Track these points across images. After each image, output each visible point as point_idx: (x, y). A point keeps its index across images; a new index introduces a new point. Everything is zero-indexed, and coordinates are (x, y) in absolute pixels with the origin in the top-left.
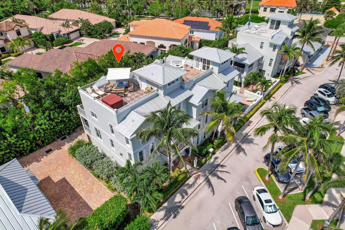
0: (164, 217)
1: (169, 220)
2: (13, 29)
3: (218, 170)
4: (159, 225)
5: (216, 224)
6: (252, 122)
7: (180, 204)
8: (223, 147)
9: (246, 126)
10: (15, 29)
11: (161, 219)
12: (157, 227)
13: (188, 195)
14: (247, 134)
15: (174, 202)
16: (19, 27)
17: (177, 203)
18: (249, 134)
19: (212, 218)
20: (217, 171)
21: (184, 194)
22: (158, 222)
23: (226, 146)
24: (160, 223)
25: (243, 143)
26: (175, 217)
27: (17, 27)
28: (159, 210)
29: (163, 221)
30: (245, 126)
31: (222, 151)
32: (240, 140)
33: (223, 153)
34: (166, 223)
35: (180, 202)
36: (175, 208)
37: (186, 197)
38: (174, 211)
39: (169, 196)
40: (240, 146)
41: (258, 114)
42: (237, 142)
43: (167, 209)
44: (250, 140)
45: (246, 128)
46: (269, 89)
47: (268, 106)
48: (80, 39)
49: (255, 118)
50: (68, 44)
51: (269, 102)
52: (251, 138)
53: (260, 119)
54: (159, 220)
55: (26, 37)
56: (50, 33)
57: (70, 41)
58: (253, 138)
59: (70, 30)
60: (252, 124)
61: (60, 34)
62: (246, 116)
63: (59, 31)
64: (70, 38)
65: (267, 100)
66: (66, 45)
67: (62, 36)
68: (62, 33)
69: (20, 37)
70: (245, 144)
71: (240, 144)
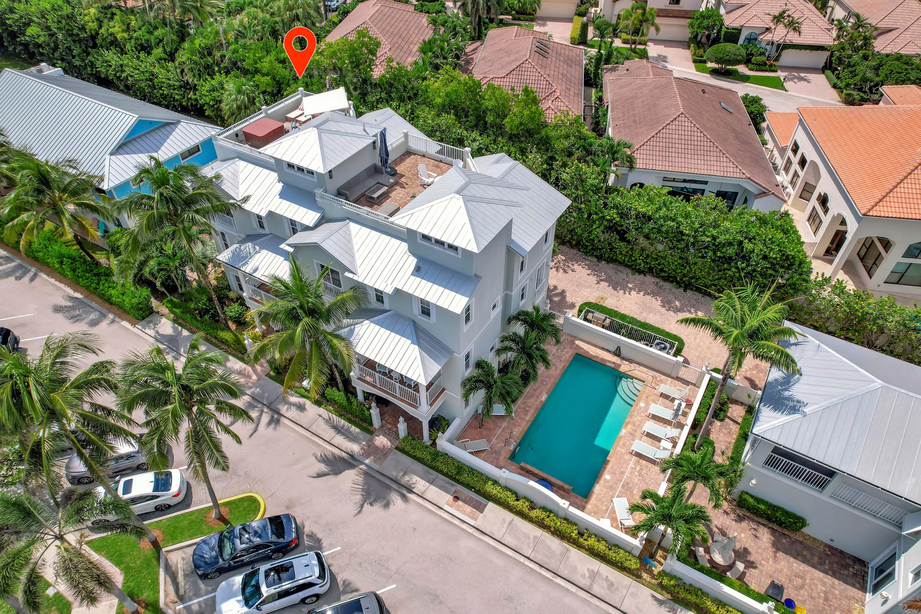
0: (160, 335)
3: (264, 414)
4: (147, 331)
6: (482, 511)
8: (343, 422)
9: (454, 489)
11: (157, 332)
12: (146, 329)
14: (410, 491)
18: (411, 495)
20: (262, 412)
22: (154, 328)
23: (348, 430)
24: (152, 332)
25: (366, 474)
28: (176, 325)
29: (154, 334)
30: (453, 485)
31: (328, 421)
32: (376, 467)
33: (321, 422)
34: (152, 340)
40: (353, 466)
41: (535, 537)
42: (368, 457)
43: (177, 336)
44: (384, 498)
45: (441, 488)
46: (722, 585)
47: (617, 589)
48: (802, 75)
49: (506, 525)
50: (750, 70)
51: (653, 596)
52: (391, 502)
53: (508, 540)
54: (156, 329)
55: (686, 12)
56: (736, 25)
57: (765, 64)
58: (392, 507)
59: (794, 38)
60: (469, 509)
61: (761, 37)
62: (490, 483)
63: (768, 29)
64: (777, 59)
65: (662, 587)
66: (742, 69)
67: (763, 45)
68: (768, 37)
69: (675, 7)
70: (360, 479)
71: (363, 467)
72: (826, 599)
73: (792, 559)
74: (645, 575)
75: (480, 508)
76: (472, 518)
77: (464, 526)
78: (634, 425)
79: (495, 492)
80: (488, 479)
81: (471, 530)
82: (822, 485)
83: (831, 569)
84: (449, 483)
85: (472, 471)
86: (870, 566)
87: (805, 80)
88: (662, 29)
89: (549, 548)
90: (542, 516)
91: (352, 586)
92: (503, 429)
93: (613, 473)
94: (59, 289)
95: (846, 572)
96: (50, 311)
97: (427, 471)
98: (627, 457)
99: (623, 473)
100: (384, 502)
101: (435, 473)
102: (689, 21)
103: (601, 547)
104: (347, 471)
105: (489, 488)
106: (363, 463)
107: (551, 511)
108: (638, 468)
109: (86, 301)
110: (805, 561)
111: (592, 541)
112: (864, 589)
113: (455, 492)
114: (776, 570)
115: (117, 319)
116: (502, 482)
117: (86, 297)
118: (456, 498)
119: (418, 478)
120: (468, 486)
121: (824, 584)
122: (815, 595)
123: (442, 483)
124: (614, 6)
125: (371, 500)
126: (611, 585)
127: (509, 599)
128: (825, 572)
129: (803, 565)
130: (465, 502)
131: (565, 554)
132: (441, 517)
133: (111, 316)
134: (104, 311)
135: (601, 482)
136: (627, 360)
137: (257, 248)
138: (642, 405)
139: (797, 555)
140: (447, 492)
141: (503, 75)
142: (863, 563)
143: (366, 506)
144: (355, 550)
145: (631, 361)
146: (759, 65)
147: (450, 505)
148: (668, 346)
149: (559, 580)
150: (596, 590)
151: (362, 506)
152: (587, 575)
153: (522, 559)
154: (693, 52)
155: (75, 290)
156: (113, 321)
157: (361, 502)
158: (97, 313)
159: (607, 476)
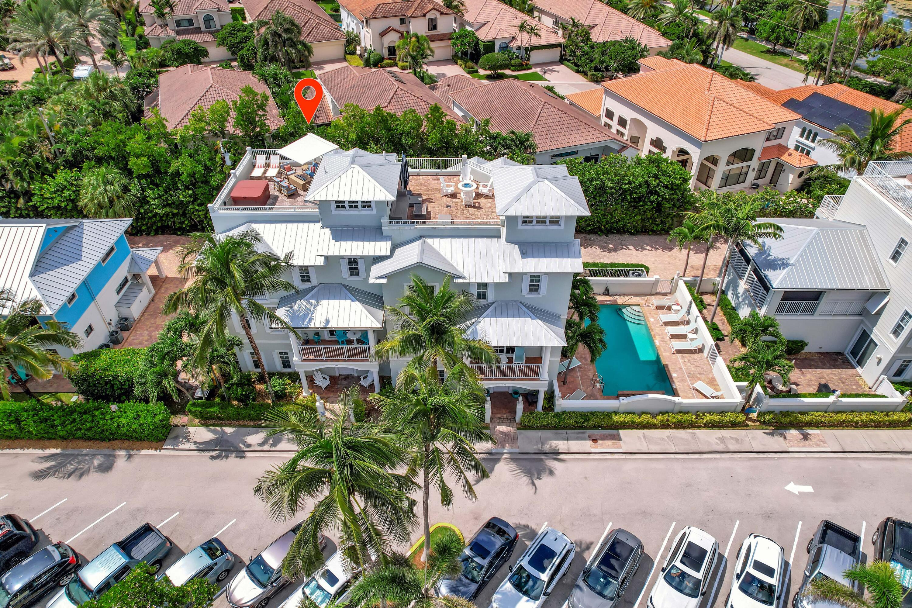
0: (201, 444)
1: (203, 454)
2: (425, 15)
4: (181, 447)
5: (235, 525)
6: (620, 439)
7: (245, 449)
9: (586, 435)
10: (428, 16)
11: (196, 443)
12: (178, 446)
13: (273, 449)
14: (559, 453)
15: (245, 438)
16: (438, 14)
17: (245, 443)
18: (561, 457)
19: (246, 512)
21: (271, 441)
22: (188, 441)
24: (187, 446)
26: (213, 458)
27: (433, 12)
28: (212, 428)
29: (193, 446)
30: (584, 433)
32: (516, 450)
34: (195, 453)
35: (249, 446)
36: (230, 447)
37: (266, 447)
38: (223, 449)
39: (251, 423)
40: (498, 460)
41: (668, 437)
42: (503, 447)
43: (222, 437)
44: (545, 469)
45: (577, 439)
46: (802, 399)
47: (742, 440)
48: (551, 68)
49: (643, 440)
50: (513, 71)
51: (765, 433)
52: (553, 469)
53: (653, 449)
54: (191, 440)
55: (444, 35)
56: (489, 38)
57: (522, 65)
58: (556, 472)
59: (536, 41)
60: (610, 443)
61: (512, 44)
62: (613, 415)
63: (513, 38)
64: (528, 60)
65: (765, 424)
66: (507, 72)
67: (514, 50)
68: (516, 44)
69: (433, 33)
70: (512, 466)
71: (505, 456)
72: (843, 383)
73: (810, 370)
74: (750, 423)
75: (618, 438)
76: (617, 447)
77: (616, 456)
78: (659, 335)
79: (621, 419)
80: (610, 413)
81: (624, 456)
82: (811, 310)
83: (831, 365)
84: (579, 433)
85: (594, 414)
86: (846, 353)
87: (555, 71)
88: (436, 51)
89: (682, 439)
90: (666, 418)
91: (584, 542)
92: (581, 377)
93: (676, 371)
94: (17, 456)
95: (838, 363)
96: (30, 482)
97: (556, 433)
98: (674, 357)
99: (681, 368)
100: (547, 472)
101: (564, 432)
102: (451, 41)
103: (715, 417)
104: (496, 466)
105: (616, 419)
106: (503, 454)
107: (667, 412)
108: (686, 360)
109: (69, 452)
110: (817, 367)
111: (708, 418)
112: (853, 367)
113: (589, 437)
114: (808, 380)
115: (132, 452)
116: (622, 409)
117: (63, 448)
118: (595, 440)
119: (555, 442)
120: (595, 428)
121: (835, 375)
122: (837, 383)
123: (576, 435)
124: (382, 40)
125: (536, 476)
126: (737, 440)
127: (689, 485)
128: (829, 368)
129: (818, 370)
130: (602, 439)
131: (694, 437)
132: (594, 459)
133: (122, 453)
134: (107, 452)
135: (675, 380)
136: (616, 295)
137: (314, 302)
138: (652, 320)
139: (810, 367)
140: (584, 439)
141: (386, 104)
142: (840, 354)
143: (537, 482)
144: (559, 518)
145: (619, 295)
146: (519, 66)
147: (595, 448)
148: (640, 272)
149: (705, 456)
150: (732, 448)
151: (533, 484)
152: (719, 442)
153: (672, 456)
154: (463, 66)
155: (43, 448)
156: (130, 457)
157: (530, 481)
158: (99, 457)
159: (674, 375)
